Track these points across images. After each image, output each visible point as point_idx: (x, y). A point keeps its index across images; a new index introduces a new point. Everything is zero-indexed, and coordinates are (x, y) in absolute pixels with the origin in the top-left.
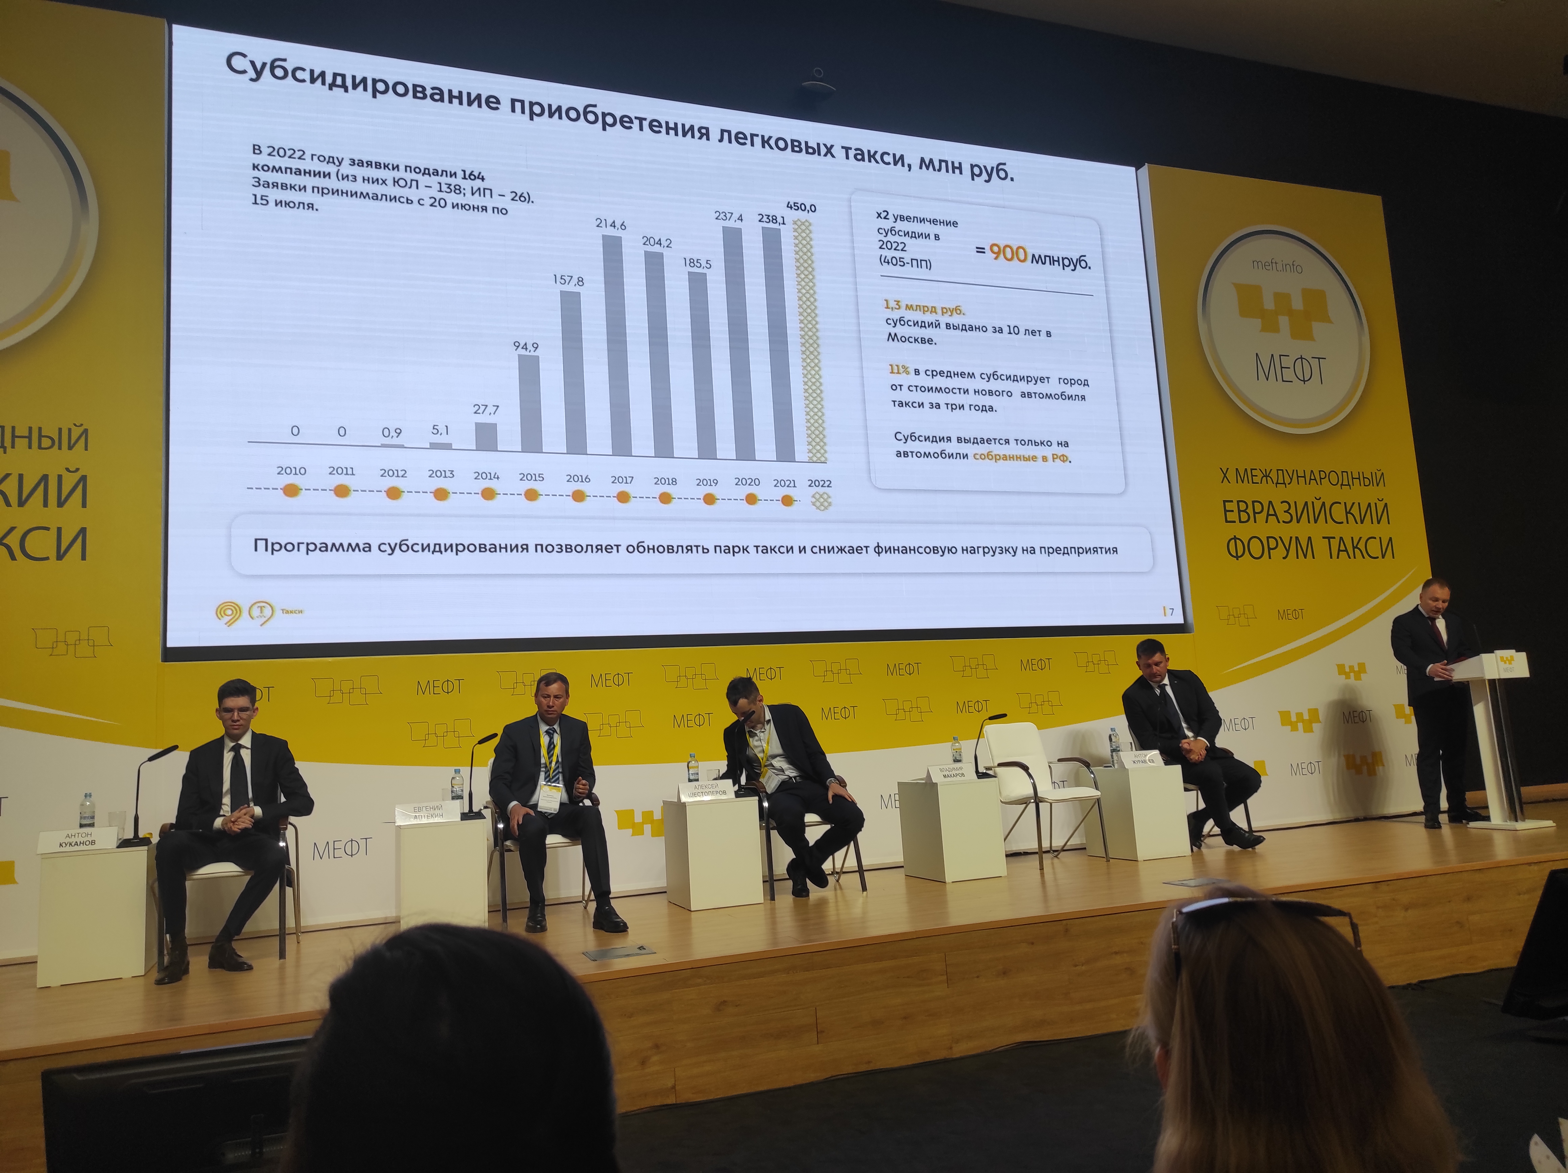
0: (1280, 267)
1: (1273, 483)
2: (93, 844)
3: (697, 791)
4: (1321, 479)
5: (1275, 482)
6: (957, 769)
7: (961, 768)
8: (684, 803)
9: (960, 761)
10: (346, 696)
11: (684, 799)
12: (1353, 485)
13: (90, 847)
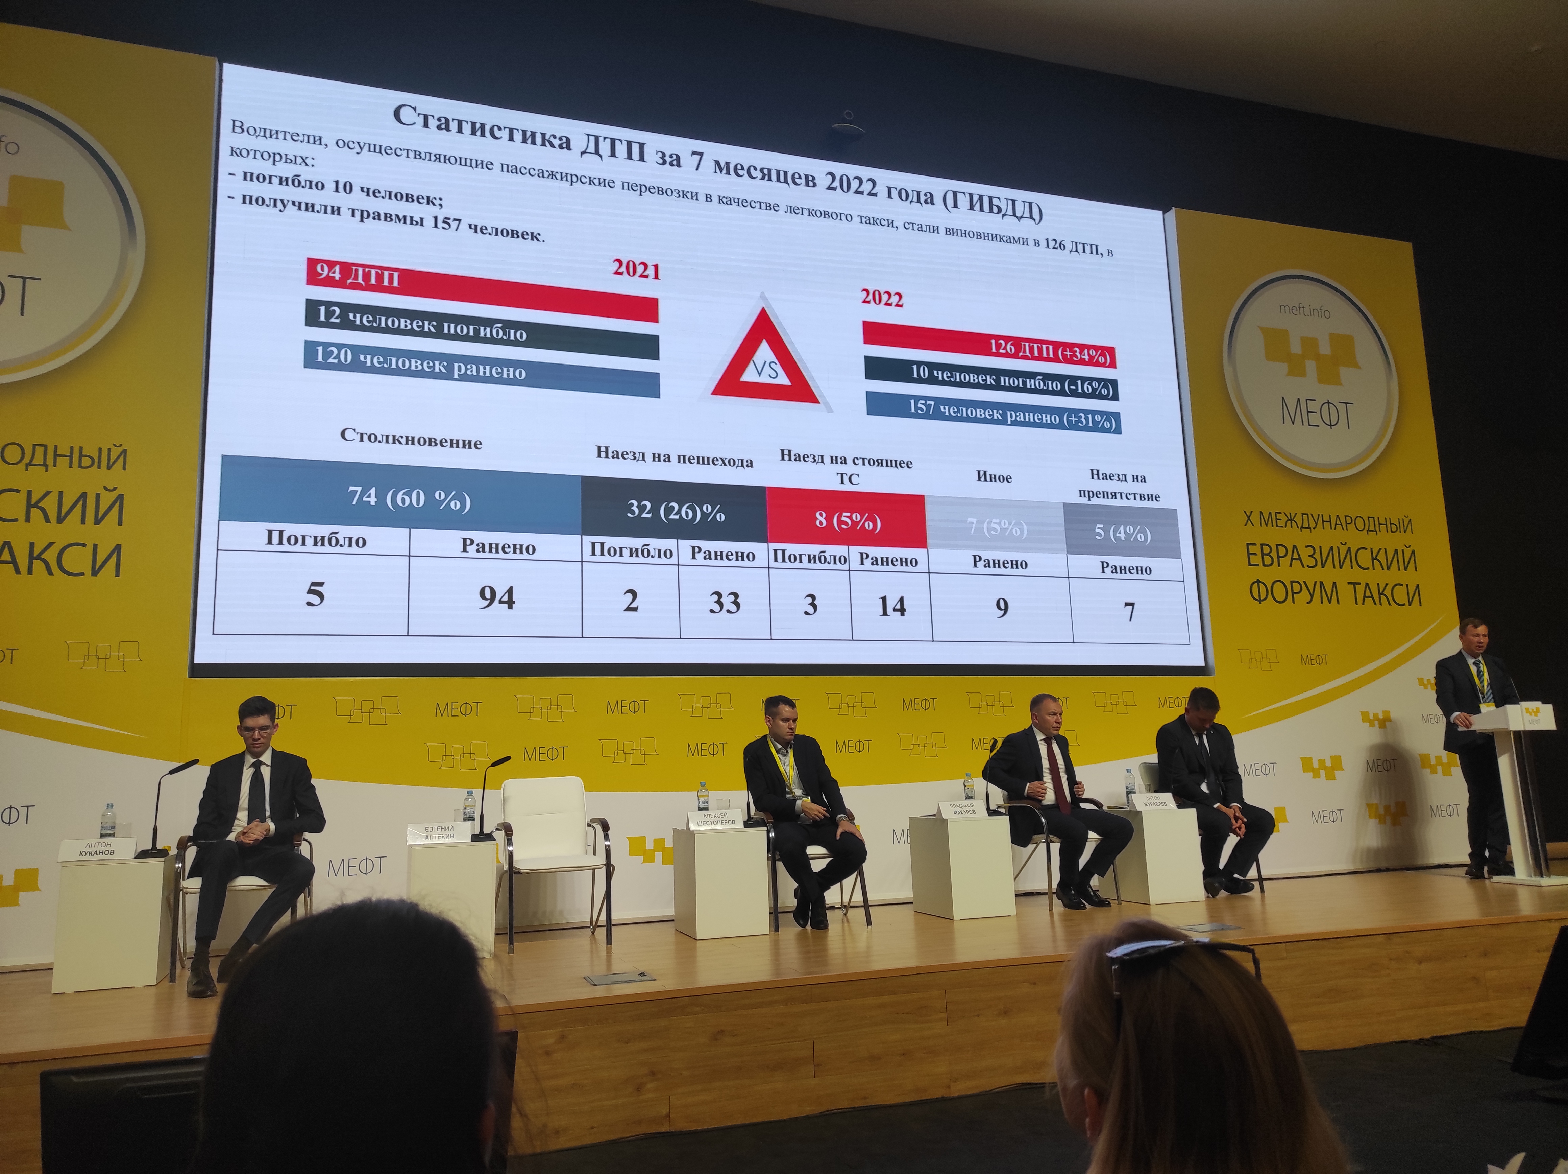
0: (1307, 312)
1: (1298, 527)
2: (112, 853)
3: (706, 820)
4: (1347, 524)
5: (1300, 526)
6: (968, 806)
7: (972, 805)
8: (694, 831)
9: (970, 798)
10: (366, 716)
11: (692, 827)
12: (1380, 531)
13: (109, 857)
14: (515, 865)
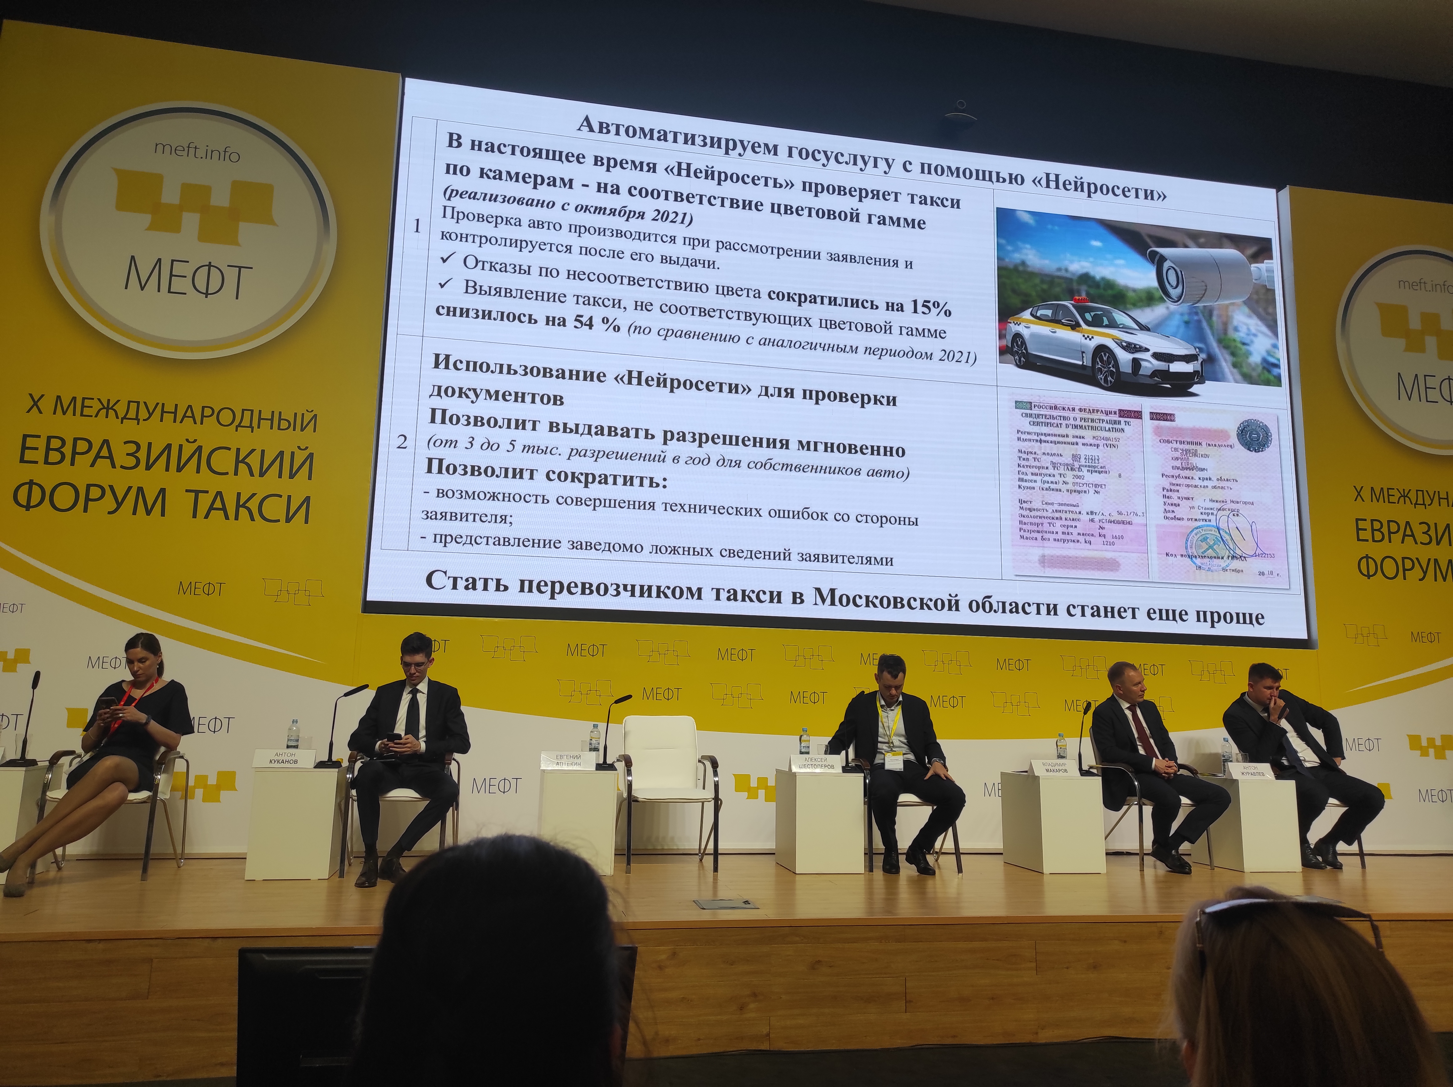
0: (1429, 287)
1: (1412, 504)
2: (295, 763)
3: (806, 763)
5: (1414, 502)
6: (1059, 765)
7: (1064, 764)
8: (795, 773)
9: (1063, 757)
11: (794, 769)
13: (293, 765)
14: (634, 793)
